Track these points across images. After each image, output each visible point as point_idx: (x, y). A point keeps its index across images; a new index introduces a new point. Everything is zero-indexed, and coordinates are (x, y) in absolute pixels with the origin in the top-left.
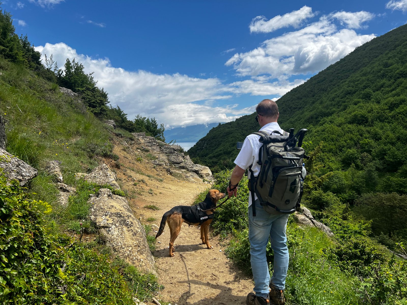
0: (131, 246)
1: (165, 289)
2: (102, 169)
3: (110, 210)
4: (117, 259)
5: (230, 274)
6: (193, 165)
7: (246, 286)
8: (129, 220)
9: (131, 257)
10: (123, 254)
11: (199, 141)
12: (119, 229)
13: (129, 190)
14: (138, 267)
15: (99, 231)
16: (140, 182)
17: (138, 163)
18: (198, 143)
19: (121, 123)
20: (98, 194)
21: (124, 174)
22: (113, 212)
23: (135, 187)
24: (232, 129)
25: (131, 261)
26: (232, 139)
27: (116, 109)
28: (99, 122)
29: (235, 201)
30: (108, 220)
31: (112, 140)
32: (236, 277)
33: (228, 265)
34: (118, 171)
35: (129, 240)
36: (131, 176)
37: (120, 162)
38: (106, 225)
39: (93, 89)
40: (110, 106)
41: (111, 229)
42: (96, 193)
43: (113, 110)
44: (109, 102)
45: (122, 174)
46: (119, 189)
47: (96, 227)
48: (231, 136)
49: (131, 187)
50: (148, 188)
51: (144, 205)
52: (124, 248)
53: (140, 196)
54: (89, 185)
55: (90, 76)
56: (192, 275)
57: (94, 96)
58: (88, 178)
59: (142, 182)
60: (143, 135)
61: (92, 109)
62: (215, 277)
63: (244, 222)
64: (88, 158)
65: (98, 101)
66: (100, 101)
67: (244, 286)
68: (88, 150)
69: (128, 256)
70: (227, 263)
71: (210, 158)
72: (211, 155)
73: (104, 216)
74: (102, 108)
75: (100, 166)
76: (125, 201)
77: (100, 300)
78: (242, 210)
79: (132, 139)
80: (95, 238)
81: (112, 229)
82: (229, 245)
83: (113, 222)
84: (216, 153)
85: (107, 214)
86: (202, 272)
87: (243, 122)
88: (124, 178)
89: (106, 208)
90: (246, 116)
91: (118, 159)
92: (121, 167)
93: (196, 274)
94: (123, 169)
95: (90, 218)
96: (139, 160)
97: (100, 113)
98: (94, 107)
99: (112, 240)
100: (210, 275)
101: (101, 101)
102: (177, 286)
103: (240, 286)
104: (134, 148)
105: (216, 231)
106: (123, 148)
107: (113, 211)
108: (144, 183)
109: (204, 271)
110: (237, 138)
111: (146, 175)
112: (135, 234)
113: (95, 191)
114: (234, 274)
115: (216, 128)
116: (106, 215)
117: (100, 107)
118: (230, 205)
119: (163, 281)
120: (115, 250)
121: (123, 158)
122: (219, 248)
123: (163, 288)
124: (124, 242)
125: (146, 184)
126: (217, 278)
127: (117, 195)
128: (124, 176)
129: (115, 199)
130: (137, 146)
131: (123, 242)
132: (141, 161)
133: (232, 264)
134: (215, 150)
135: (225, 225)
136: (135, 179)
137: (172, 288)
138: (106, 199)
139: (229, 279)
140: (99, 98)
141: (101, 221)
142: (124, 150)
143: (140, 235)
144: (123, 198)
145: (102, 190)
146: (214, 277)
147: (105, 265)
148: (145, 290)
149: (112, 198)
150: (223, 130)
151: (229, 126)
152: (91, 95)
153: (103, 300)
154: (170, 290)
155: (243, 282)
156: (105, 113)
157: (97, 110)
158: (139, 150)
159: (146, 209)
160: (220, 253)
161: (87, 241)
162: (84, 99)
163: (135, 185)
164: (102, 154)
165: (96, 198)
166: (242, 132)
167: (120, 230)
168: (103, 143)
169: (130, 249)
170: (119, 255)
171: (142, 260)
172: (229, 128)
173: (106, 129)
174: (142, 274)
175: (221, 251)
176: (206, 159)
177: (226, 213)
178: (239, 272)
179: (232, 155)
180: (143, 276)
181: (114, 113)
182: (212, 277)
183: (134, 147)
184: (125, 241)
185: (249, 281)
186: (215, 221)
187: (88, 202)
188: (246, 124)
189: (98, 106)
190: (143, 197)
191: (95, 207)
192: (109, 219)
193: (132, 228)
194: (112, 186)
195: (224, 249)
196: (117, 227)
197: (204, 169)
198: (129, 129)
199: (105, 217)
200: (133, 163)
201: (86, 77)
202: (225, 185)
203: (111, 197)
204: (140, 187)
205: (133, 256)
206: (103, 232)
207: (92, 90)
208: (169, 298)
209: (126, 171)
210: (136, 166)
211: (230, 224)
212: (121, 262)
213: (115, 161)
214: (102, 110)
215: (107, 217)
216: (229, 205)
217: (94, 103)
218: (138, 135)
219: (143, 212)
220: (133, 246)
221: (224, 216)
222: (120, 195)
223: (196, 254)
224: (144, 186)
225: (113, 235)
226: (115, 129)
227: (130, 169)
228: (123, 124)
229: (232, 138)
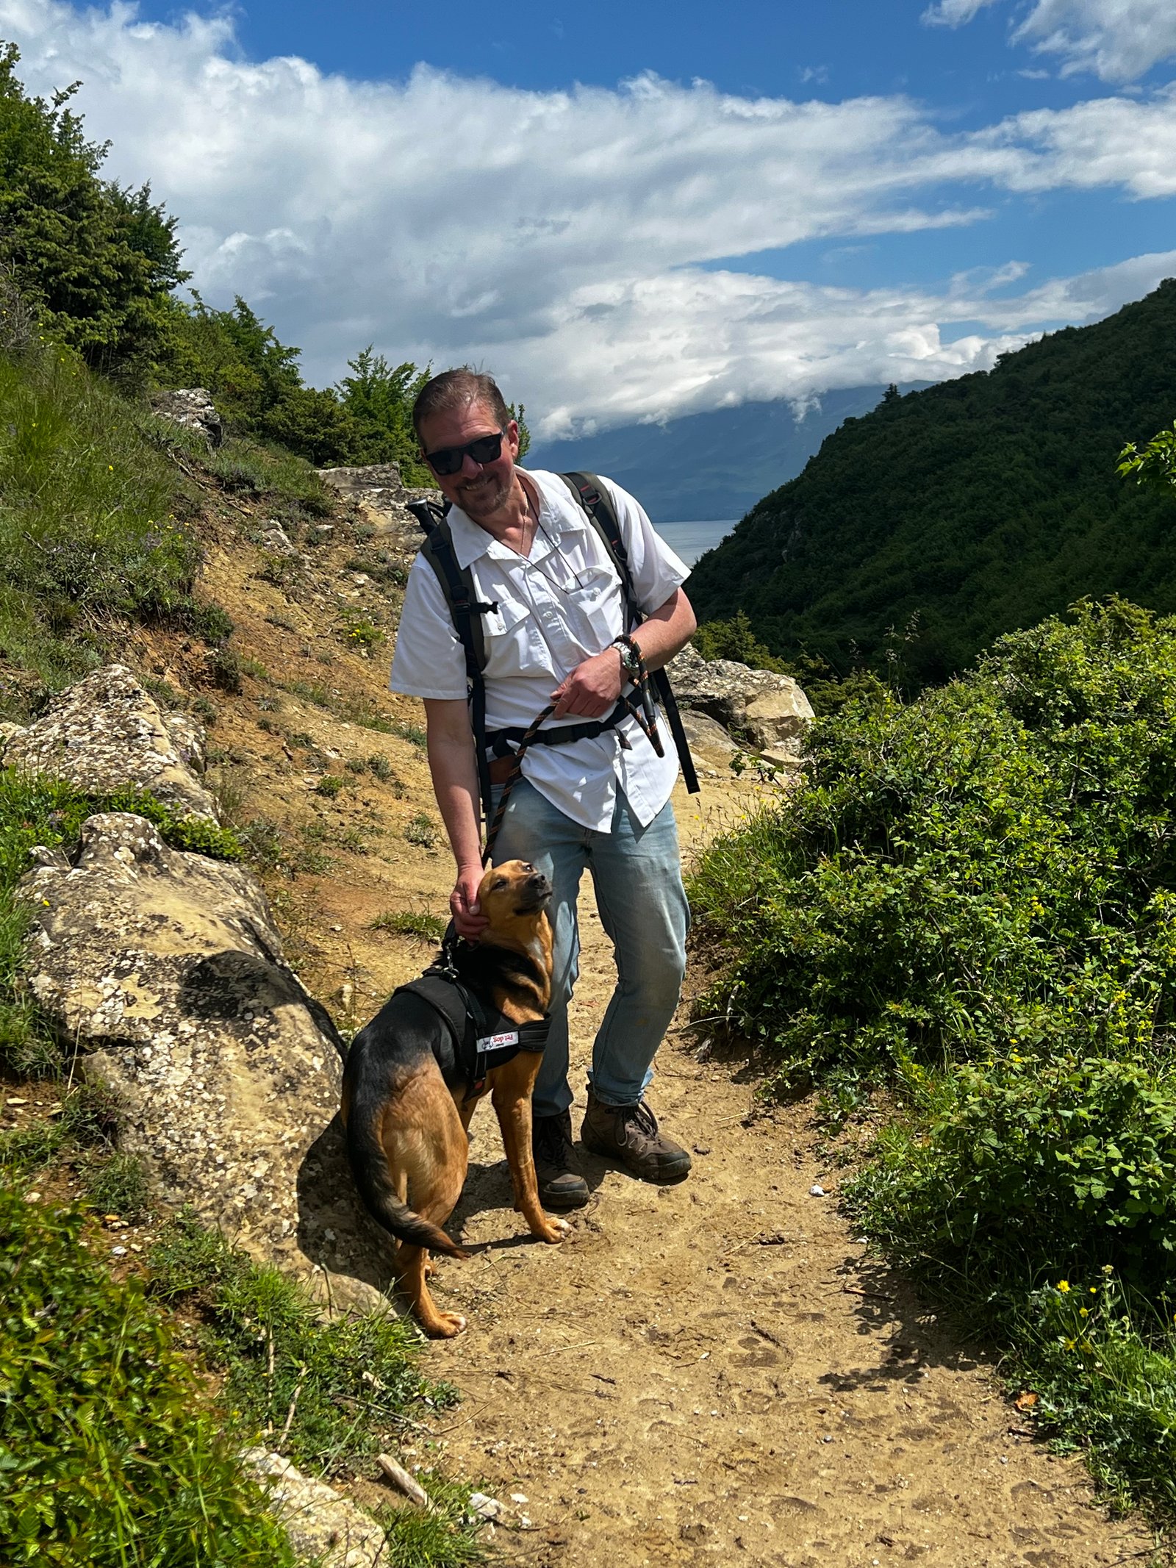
0: (265, 1155)
1: (459, 1407)
2: (102, 696)
3: (147, 940)
4: (181, 1226)
5: (863, 1330)
6: (696, 665)
7: (952, 1405)
8: (255, 1002)
9: (267, 1219)
10: (220, 1203)
11: (759, 509)
12: (194, 1055)
13: (287, 823)
14: (304, 1275)
15: (79, 1063)
16: (360, 771)
17: (355, 660)
18: (747, 521)
19: (264, 408)
20: (82, 847)
21: (264, 726)
22: (161, 956)
23: (329, 802)
24: (974, 425)
25: (264, 1239)
26: (971, 490)
27: (227, 317)
28: (115, 401)
29: (916, 888)
30: (130, 1001)
31: (197, 514)
32: (899, 1348)
33: (854, 1277)
34: (228, 711)
35: (256, 1116)
36: (308, 740)
37: (244, 651)
38: (122, 1029)
39: (73, 194)
40: (192, 301)
41: (147, 1051)
42: (65, 844)
43: (207, 327)
44: (184, 277)
45: (253, 725)
46: (206, 817)
47: (65, 1044)
48: (966, 472)
49: (299, 804)
50: (406, 809)
51: (374, 913)
52: (222, 1166)
53: (352, 859)
54: (24, 790)
55: (60, 110)
56: (630, 1330)
57: (79, 237)
58: (24, 754)
59: (370, 774)
60: (386, 484)
61: (71, 324)
62: (770, 1345)
63: (977, 1019)
64: (41, 627)
65: (107, 271)
66: (117, 268)
67: (944, 1404)
68: (46, 579)
69: (248, 1209)
70: (849, 1261)
71: (828, 619)
72: (832, 600)
73: (109, 980)
74: (131, 318)
75: (93, 680)
76: (240, 889)
77: (24, 1459)
78: (964, 944)
79: (316, 510)
80: (57, 1107)
81: (155, 1052)
82: (870, 1155)
83: (159, 1010)
84: (865, 584)
85: (125, 964)
86: (695, 1314)
87: (1045, 379)
88: (267, 752)
89: (122, 932)
90: (1068, 333)
91: (227, 633)
92: (247, 684)
93: (657, 1323)
94: (258, 693)
95: (31, 985)
96: (360, 640)
97: (124, 350)
98: (84, 308)
99: (152, 1116)
100: (742, 1336)
101: (123, 268)
102: (533, 1391)
103: (920, 1402)
104: (334, 562)
105: (798, 1070)
106: (262, 567)
107: (164, 945)
108: (383, 777)
109: (703, 1308)
110: (1008, 483)
111: (398, 731)
112: (288, 1085)
113: (61, 827)
114: (887, 1331)
115: (869, 418)
116: (121, 973)
117: (118, 307)
118: (886, 913)
119: (454, 1360)
120: (171, 1177)
121: (263, 625)
122: (812, 1176)
123: (450, 1401)
124: (227, 1131)
125: (399, 785)
126: (780, 1353)
127: (195, 850)
128: (261, 736)
129: (178, 874)
130: (349, 552)
131: (219, 1129)
132: (375, 645)
133: (880, 1270)
134: (856, 565)
135: (851, 1040)
136: (333, 755)
137: (503, 1403)
138: (126, 875)
139: (851, 1357)
140: (113, 248)
141: (90, 1005)
142: (269, 577)
143: (321, 1091)
144: (234, 871)
145: (104, 821)
146: (764, 1343)
147: (63, 1264)
148: (342, 1412)
149: (163, 872)
150: (913, 434)
151: (953, 405)
152: (60, 233)
153: (36, 1461)
154: (489, 1413)
155: (936, 1377)
156: (151, 346)
157: (107, 326)
158: (362, 579)
159: (382, 935)
160: (814, 1201)
161: (11, 1119)
162: (21, 260)
163: (326, 791)
164: (131, 603)
165: (64, 873)
166: (1041, 444)
167: (202, 1057)
168: (136, 538)
169: (261, 1168)
170: (198, 1204)
171: (330, 1235)
172: (952, 418)
173: (160, 446)
174: (328, 1318)
175: (818, 1189)
176: (799, 627)
177: (859, 963)
178: (921, 1320)
179: (972, 594)
180: (334, 1328)
181: (215, 343)
182: (748, 1342)
183: (334, 557)
184: (230, 1122)
185: (976, 1373)
186: (793, 1010)
187: (19, 893)
188: (1068, 385)
189: (105, 300)
190: (374, 866)
191: (58, 926)
192: (140, 993)
193: (274, 1048)
194: (164, 796)
195: (836, 1178)
196: (183, 1042)
197: (768, 688)
198: (309, 443)
199: (115, 983)
200: (324, 661)
201: (32, 117)
202: (862, 791)
203: (158, 863)
204: (360, 807)
205: (276, 1211)
206: (106, 1066)
207: (66, 201)
208: (479, 1459)
209: (275, 706)
210: (340, 676)
211: (884, 1030)
212: (205, 1247)
213: (209, 644)
214: (137, 328)
215: (127, 981)
216: (878, 916)
217: (81, 281)
218: (359, 484)
219: (363, 953)
220: (277, 1153)
221: (849, 983)
222: (210, 854)
223: (664, 1207)
224: (382, 798)
225: (158, 1090)
226: (215, 444)
227: (299, 692)
228: (276, 415)
229: (969, 481)
